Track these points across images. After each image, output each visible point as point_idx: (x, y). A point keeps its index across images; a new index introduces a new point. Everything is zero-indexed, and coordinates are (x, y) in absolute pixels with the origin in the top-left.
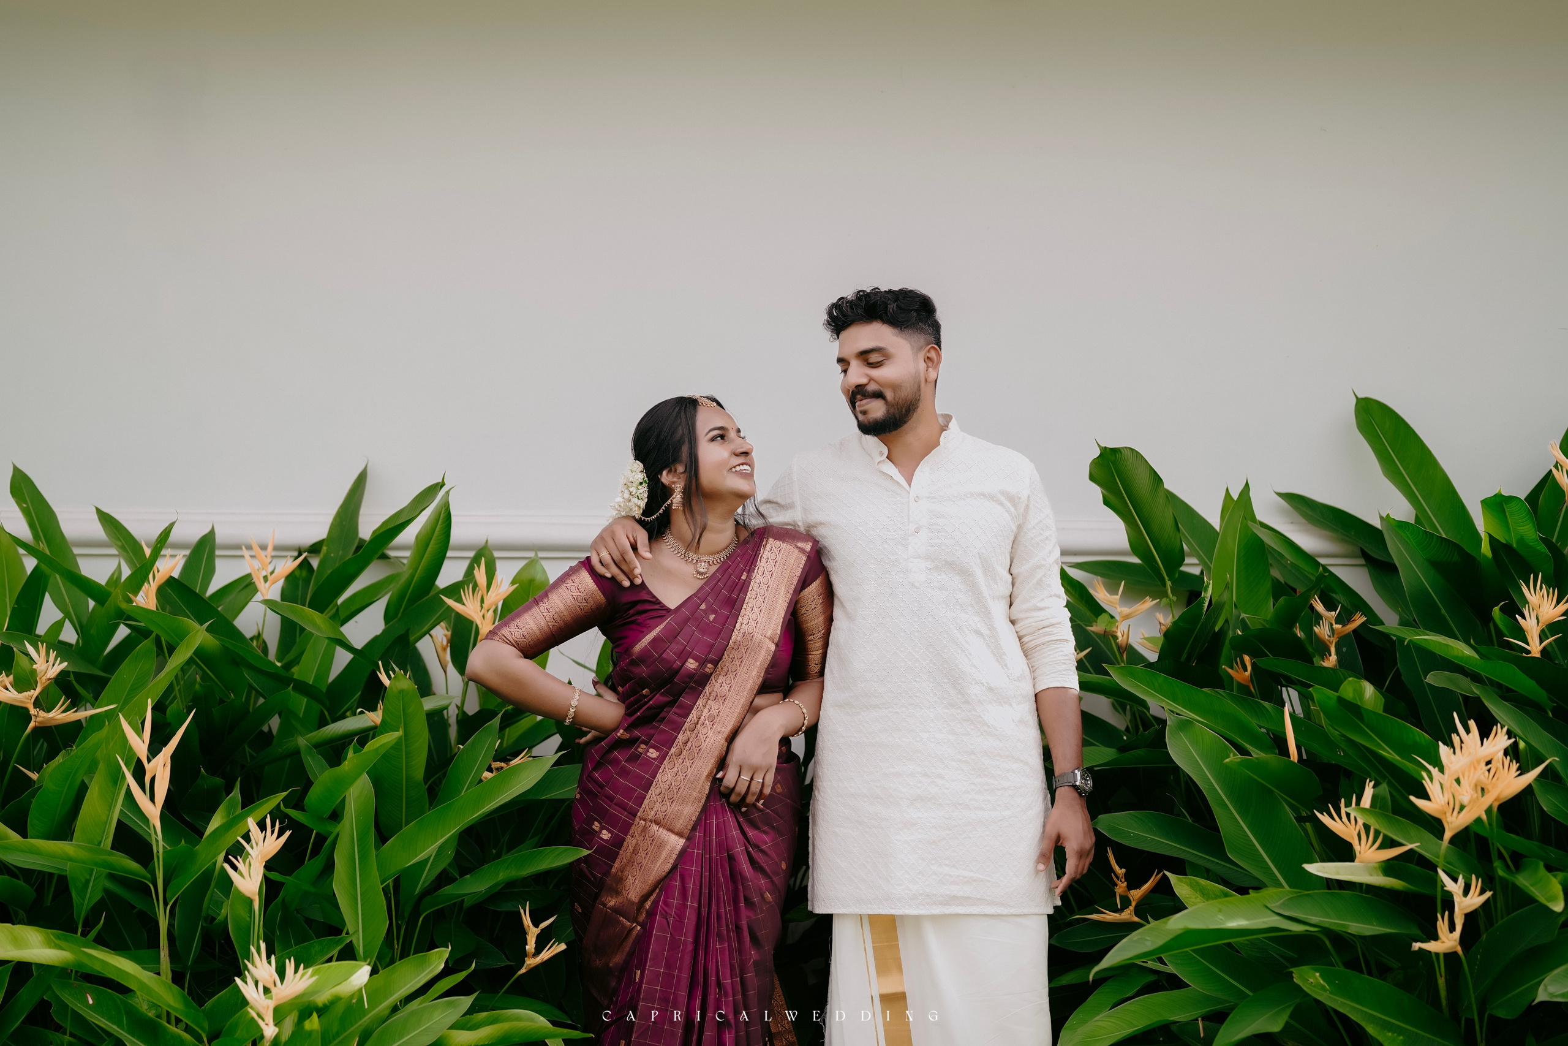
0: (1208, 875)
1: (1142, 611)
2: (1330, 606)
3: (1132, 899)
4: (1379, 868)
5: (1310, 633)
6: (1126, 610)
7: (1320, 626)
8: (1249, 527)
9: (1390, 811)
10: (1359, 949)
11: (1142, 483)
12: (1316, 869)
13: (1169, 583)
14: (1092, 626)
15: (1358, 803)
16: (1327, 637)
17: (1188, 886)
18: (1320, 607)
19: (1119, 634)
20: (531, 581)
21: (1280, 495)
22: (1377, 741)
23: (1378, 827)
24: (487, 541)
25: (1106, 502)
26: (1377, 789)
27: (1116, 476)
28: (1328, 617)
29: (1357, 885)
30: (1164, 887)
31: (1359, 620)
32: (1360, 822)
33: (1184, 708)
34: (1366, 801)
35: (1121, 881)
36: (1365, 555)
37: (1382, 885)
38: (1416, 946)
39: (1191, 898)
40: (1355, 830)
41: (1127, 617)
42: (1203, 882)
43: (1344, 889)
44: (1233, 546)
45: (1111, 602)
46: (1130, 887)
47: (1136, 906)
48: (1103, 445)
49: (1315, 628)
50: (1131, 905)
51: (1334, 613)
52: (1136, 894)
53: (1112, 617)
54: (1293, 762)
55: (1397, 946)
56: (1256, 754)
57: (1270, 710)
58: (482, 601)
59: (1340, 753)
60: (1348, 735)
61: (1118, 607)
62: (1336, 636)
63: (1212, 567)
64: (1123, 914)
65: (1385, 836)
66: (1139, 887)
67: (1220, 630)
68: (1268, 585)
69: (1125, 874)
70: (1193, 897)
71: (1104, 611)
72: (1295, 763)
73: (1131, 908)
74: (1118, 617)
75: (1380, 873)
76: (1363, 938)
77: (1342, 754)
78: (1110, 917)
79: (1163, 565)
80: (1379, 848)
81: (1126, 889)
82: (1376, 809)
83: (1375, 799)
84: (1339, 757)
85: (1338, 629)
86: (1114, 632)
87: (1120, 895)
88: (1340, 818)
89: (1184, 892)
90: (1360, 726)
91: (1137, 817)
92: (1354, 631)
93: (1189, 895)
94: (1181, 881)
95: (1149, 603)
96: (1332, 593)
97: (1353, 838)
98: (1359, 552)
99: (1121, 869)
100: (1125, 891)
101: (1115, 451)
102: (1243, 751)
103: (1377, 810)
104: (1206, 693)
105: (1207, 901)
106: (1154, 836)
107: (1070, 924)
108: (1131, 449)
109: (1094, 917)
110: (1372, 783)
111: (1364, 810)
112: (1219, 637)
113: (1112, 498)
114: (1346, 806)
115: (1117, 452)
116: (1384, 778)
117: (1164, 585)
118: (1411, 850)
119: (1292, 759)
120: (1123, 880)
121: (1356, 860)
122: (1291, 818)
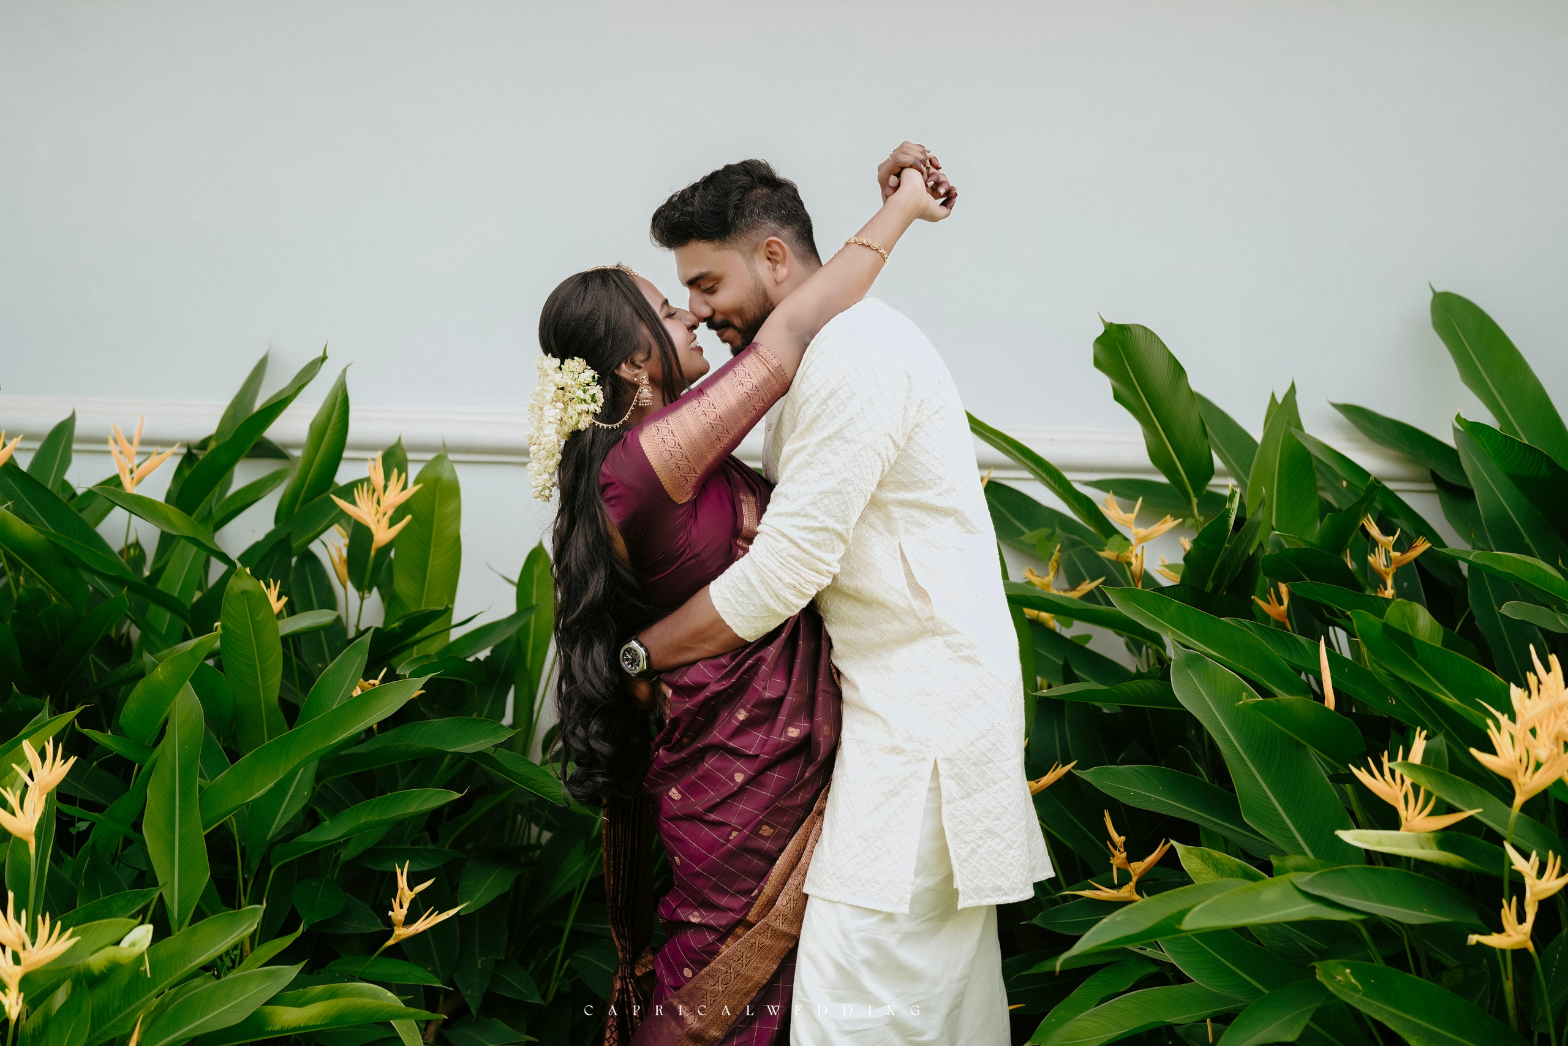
0: (1226, 846)
1: (1161, 532)
2: (1387, 530)
3: (1132, 873)
4: (1434, 839)
5: (1364, 564)
6: (1142, 531)
7: (1375, 554)
8: (1293, 436)
9: (1448, 768)
10: (1406, 941)
11: (1160, 374)
12: (1353, 837)
13: (1195, 501)
14: (1103, 551)
15: (1406, 757)
16: (1383, 568)
17: (1198, 858)
18: (1374, 531)
19: (1133, 560)
20: (438, 480)
21: (1336, 406)
22: (1433, 682)
23: (1429, 788)
24: (400, 439)
25: (1117, 397)
26: (1432, 741)
27: (1125, 360)
28: (1385, 543)
29: (1403, 861)
30: (1171, 859)
31: (1422, 546)
32: (1408, 781)
33: (1198, 641)
34: (1417, 754)
35: (1119, 851)
36: (1436, 478)
37: (1435, 862)
38: (1473, 939)
39: (1202, 873)
40: (1401, 791)
41: (1143, 539)
42: (1217, 854)
43: (1390, 866)
44: (1275, 461)
45: (1125, 521)
46: (1130, 859)
47: (1137, 883)
48: (1108, 321)
49: (1369, 557)
50: (1131, 880)
51: (1392, 537)
52: (1138, 868)
53: (1126, 539)
54: (1328, 710)
55: (1453, 936)
56: (1283, 696)
57: (1306, 646)
58: (378, 503)
59: (1392, 702)
60: (1397, 674)
61: (1133, 527)
62: (1393, 566)
63: (1249, 483)
64: (1121, 891)
65: (1439, 801)
66: (1141, 858)
67: (1253, 554)
68: (1315, 506)
69: (1125, 843)
70: (1205, 872)
71: (1117, 532)
72: (1331, 711)
73: (1132, 884)
74: (1133, 541)
75: (1435, 846)
76: (1411, 927)
77: (1394, 703)
78: (1106, 894)
79: (1188, 478)
80: (1431, 814)
81: (1125, 860)
82: (1429, 765)
83: (1427, 753)
84: (1391, 705)
85: (1396, 557)
86: (1128, 557)
87: (1118, 868)
88: (1382, 775)
89: (1193, 866)
90: (1412, 662)
91: (1139, 772)
92: (1416, 560)
93: (1199, 869)
94: (1190, 852)
95: (1169, 523)
96: (1393, 517)
97: (1398, 801)
98: (1428, 474)
99: (1120, 836)
100: (1124, 863)
101: (1122, 328)
102: (1265, 692)
103: (1431, 767)
104: (1226, 623)
105: (1222, 877)
106: (1160, 796)
107: (1054, 902)
108: (1144, 327)
109: (1087, 893)
110: (1424, 733)
111: (1413, 766)
112: (1251, 562)
113: (1123, 391)
114: (1389, 761)
115: (1126, 329)
116: (1440, 727)
117: (1190, 502)
118: (1471, 818)
119: (1326, 705)
120: (1122, 850)
121: (1402, 828)
122: (1323, 778)
